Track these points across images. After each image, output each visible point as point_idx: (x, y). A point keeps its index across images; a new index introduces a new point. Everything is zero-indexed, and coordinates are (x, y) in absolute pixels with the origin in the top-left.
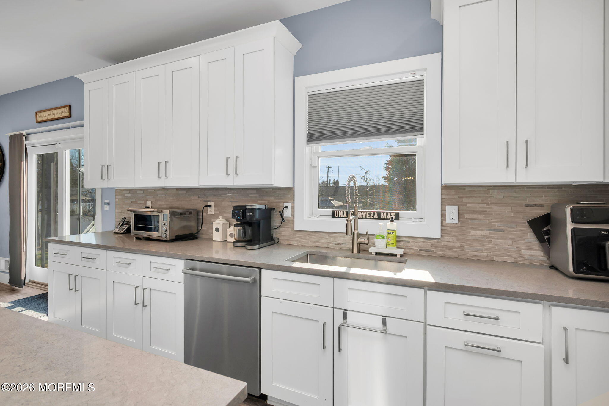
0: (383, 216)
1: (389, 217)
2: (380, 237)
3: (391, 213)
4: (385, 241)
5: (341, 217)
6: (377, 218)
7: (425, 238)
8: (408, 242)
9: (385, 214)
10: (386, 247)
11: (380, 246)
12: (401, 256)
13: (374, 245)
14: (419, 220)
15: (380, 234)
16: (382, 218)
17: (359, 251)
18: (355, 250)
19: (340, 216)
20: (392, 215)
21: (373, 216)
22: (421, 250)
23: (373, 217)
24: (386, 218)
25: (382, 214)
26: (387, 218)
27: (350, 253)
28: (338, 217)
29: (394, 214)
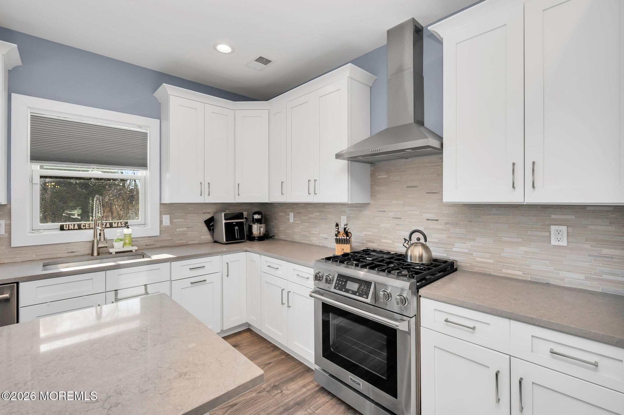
0: (114, 225)
1: (119, 225)
2: (119, 240)
3: (121, 223)
4: (122, 243)
5: (72, 229)
6: (109, 227)
7: (149, 237)
8: (137, 241)
9: (116, 223)
10: (123, 247)
11: (118, 247)
12: (136, 250)
13: (113, 247)
14: (143, 226)
15: (118, 238)
16: (113, 226)
17: (98, 254)
18: (95, 254)
19: (70, 229)
20: (122, 223)
21: (106, 225)
22: (146, 245)
23: (105, 227)
24: (117, 226)
25: (114, 223)
26: (119, 226)
27: (90, 257)
28: (69, 229)
29: (124, 223)
